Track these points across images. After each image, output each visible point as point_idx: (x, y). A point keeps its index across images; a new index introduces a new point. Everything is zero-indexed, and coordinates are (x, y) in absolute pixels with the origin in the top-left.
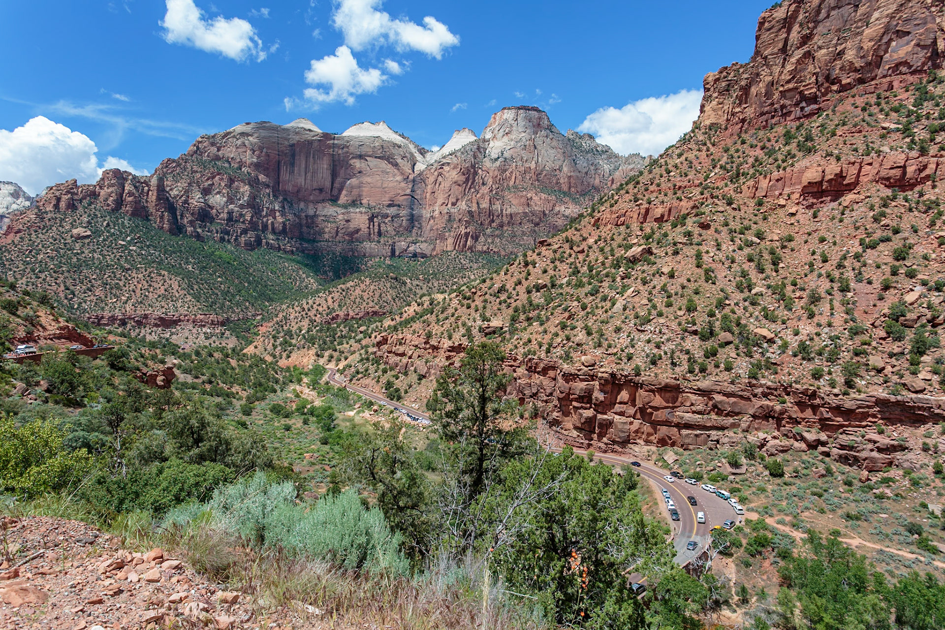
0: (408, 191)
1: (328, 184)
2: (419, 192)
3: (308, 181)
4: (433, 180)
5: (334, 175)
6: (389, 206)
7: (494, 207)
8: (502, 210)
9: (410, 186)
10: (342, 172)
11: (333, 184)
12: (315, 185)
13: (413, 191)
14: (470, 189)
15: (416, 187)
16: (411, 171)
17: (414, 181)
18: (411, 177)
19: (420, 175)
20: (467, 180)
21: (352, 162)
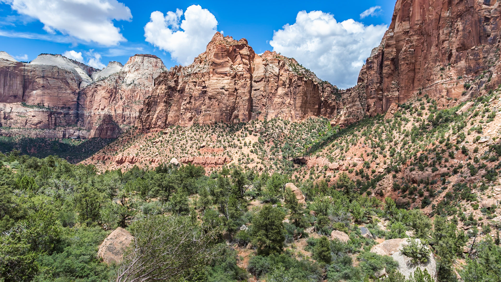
0: (75, 99)
1: (20, 93)
2: (82, 100)
3: (6, 91)
4: (91, 94)
5: (25, 88)
6: (63, 108)
7: (125, 113)
8: (130, 115)
9: (76, 97)
10: (30, 86)
11: (24, 93)
12: (11, 93)
13: (78, 99)
14: (113, 101)
15: (80, 98)
16: (77, 88)
17: (79, 93)
18: (77, 91)
19: (83, 90)
20: (111, 96)
21: (37, 80)
